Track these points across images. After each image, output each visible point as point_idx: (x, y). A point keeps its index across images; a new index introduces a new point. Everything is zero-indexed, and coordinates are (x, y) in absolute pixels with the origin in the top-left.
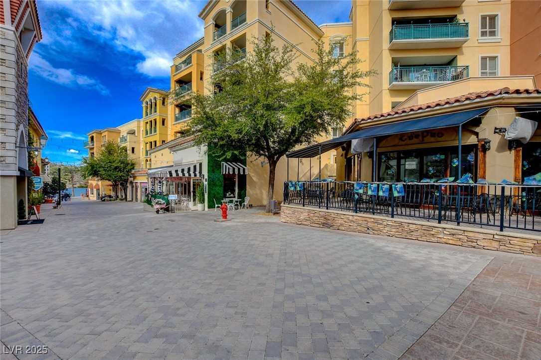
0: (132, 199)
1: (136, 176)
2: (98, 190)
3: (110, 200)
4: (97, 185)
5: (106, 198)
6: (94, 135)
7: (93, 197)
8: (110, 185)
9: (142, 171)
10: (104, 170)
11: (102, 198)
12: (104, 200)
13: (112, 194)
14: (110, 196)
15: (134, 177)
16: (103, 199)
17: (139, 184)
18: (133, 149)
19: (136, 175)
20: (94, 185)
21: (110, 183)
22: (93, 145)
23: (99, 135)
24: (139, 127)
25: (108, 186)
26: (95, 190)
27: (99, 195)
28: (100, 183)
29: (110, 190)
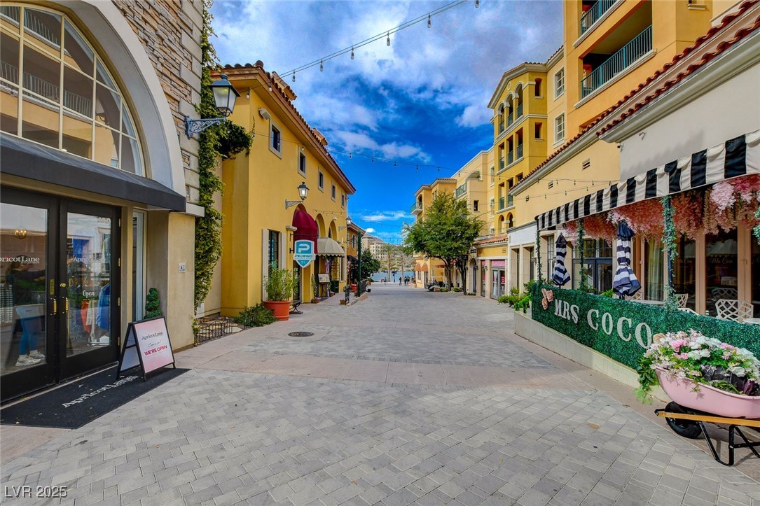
0: (475, 291)
1: (482, 248)
2: (426, 273)
3: (441, 291)
4: (425, 266)
5: (435, 286)
6: (422, 193)
7: (421, 285)
8: (442, 266)
9: (492, 238)
10: (432, 239)
11: (430, 286)
12: (432, 290)
13: (445, 280)
14: (441, 284)
15: (479, 251)
16: (431, 288)
17: (487, 264)
18: (476, 203)
19: (482, 246)
20: (422, 265)
21: (441, 262)
22: (421, 208)
23: (428, 192)
24: (485, 164)
25: (438, 267)
26: (423, 273)
27: (427, 281)
28: (428, 262)
29: (442, 274)
